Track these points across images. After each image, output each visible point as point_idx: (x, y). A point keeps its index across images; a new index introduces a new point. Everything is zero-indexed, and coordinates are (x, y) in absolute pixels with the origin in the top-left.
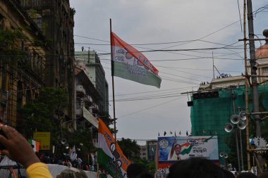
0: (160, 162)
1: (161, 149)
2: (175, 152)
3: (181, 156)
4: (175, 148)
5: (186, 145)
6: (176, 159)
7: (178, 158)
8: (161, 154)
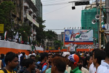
0: (65, 42)
1: (66, 35)
2: (72, 37)
3: (75, 39)
4: (73, 35)
5: (78, 34)
6: (73, 40)
7: (74, 40)
8: (66, 38)
